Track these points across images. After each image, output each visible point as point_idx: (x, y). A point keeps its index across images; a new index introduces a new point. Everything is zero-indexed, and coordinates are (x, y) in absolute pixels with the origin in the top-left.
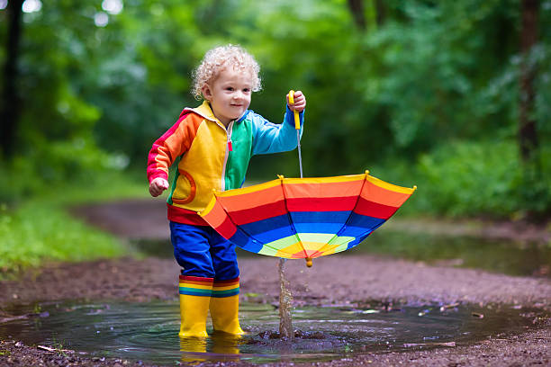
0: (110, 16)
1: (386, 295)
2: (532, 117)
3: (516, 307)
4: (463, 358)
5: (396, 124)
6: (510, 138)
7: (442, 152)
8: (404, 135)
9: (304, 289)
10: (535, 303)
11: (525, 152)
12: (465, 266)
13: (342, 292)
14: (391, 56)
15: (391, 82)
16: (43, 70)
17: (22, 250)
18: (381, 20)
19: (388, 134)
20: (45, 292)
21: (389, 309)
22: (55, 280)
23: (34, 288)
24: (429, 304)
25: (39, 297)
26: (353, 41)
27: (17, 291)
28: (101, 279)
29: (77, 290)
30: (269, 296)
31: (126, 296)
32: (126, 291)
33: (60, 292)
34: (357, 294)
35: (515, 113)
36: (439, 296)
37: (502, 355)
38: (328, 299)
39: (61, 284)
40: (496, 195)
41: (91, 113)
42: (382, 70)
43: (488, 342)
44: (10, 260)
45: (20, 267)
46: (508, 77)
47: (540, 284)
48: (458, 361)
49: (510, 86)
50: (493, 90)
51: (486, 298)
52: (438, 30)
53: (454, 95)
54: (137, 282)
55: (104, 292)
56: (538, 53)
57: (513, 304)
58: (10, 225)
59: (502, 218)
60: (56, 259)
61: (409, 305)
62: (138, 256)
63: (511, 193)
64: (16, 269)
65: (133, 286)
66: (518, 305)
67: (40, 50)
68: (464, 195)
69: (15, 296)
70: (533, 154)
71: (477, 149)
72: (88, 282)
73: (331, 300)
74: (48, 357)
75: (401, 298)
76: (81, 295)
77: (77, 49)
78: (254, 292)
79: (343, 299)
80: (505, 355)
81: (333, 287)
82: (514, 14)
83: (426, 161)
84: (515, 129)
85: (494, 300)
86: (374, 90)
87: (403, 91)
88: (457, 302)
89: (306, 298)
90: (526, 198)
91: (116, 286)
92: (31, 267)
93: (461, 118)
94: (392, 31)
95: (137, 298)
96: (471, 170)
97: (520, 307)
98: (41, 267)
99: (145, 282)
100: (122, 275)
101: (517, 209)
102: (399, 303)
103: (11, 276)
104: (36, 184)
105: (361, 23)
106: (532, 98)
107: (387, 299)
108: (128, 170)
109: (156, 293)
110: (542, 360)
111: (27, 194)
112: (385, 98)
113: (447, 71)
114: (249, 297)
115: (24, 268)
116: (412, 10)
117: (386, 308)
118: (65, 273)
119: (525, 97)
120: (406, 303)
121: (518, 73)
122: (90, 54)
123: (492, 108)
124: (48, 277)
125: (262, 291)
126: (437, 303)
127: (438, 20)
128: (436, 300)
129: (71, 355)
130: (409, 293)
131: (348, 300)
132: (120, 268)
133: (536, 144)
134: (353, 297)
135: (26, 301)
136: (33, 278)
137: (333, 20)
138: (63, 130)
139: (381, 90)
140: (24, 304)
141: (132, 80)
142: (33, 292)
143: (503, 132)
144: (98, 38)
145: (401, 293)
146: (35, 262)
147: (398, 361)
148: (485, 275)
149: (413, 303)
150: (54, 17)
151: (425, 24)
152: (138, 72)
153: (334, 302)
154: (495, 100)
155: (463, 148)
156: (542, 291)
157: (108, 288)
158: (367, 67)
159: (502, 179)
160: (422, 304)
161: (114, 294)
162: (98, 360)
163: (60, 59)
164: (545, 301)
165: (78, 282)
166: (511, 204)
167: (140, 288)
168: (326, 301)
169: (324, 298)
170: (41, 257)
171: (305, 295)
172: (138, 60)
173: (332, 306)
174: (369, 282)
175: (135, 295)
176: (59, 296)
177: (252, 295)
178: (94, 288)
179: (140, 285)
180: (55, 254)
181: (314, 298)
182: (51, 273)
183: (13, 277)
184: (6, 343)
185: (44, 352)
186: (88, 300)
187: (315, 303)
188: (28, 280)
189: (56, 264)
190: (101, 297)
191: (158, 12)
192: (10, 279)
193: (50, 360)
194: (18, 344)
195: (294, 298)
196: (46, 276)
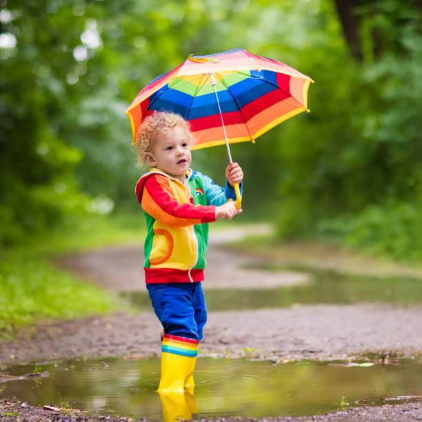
0: (89, 50)
1: (383, 348)
9: (301, 343)
13: (339, 346)
14: (389, 91)
15: (389, 118)
16: (21, 111)
17: (12, 308)
18: (378, 52)
20: (42, 352)
21: (386, 362)
22: (50, 338)
23: (30, 348)
25: (36, 356)
26: (350, 71)
27: (14, 351)
28: (97, 336)
29: (74, 349)
30: (267, 352)
31: (125, 354)
32: (123, 348)
33: (56, 351)
34: (354, 346)
38: (325, 352)
39: (57, 343)
42: (381, 106)
44: (3, 319)
45: (13, 325)
54: (134, 339)
55: (101, 350)
60: (48, 316)
61: (405, 357)
64: (9, 328)
65: (130, 344)
69: (13, 356)
72: (84, 340)
73: (328, 354)
74: (56, 417)
75: (397, 351)
76: (78, 354)
77: (56, 87)
78: (251, 347)
79: (340, 352)
81: (331, 340)
89: (303, 352)
91: (112, 344)
94: (389, 64)
95: (134, 355)
99: (141, 339)
100: (117, 331)
102: (395, 355)
103: (6, 335)
104: (16, 232)
105: (358, 57)
107: (384, 351)
109: (154, 350)
112: (383, 135)
114: (247, 353)
115: (17, 327)
116: (409, 42)
117: (383, 361)
118: (60, 331)
120: (403, 355)
124: (43, 335)
125: (259, 346)
129: (76, 414)
130: (407, 344)
131: (346, 353)
132: (114, 324)
134: (350, 350)
135: (23, 362)
136: (28, 337)
137: (329, 51)
138: (42, 174)
139: (379, 126)
140: (22, 364)
141: (115, 118)
142: (30, 352)
145: (398, 345)
146: (28, 319)
147: (390, 413)
150: (31, 53)
153: (331, 356)
157: (104, 345)
158: (364, 102)
161: (111, 352)
162: (103, 419)
163: (38, 97)
165: (73, 340)
167: (135, 345)
168: (323, 354)
169: (321, 351)
170: (32, 314)
171: (302, 349)
173: (330, 359)
174: (367, 334)
175: (132, 353)
176: (56, 355)
177: (250, 350)
178: (90, 346)
179: (136, 342)
180: (47, 310)
181: (311, 352)
182: (44, 331)
183: (8, 337)
184: (13, 405)
185: (50, 412)
186: (85, 359)
187: (313, 357)
188: (23, 339)
189: (49, 322)
190: (99, 354)
191: (141, 45)
192: (5, 338)
193: (58, 419)
194: (23, 405)
195: (291, 352)
196: (40, 334)
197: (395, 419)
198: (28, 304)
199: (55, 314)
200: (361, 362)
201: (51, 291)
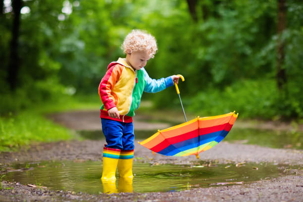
0: (66, 16)
1: (208, 158)
2: (283, 67)
3: (275, 164)
4: (247, 190)
5: (214, 71)
6: (272, 78)
7: (237, 85)
8: (218, 77)
10: (285, 162)
11: (280, 85)
12: (249, 143)
14: (211, 36)
15: (211, 49)
16: (31, 43)
17: (20, 136)
18: (205, 17)
19: (209, 76)
20: (32, 157)
21: (209, 165)
22: (37, 151)
23: (26, 156)
24: (230, 163)
25: (29, 160)
26: (191, 28)
27: (17, 157)
28: (61, 151)
29: (49, 157)
30: (148, 160)
31: (74, 159)
32: (74, 157)
33: (39, 157)
35: (275, 65)
36: (236, 159)
37: (268, 188)
38: (178, 160)
39: (40, 153)
40: (265, 107)
41: (56, 66)
42: (207, 43)
43: (260, 182)
44: (14, 141)
45: (19, 145)
46: (271, 46)
47: (287, 152)
48: (245, 191)
49: (272, 51)
50: (263, 53)
51: (259, 159)
52: (235, 22)
53: (244, 56)
54: (79, 152)
55: (62, 157)
56: (286, 34)
57: (273, 163)
58: (14, 123)
59: (268, 119)
60: (38, 141)
61: (220, 163)
62: (80, 139)
63: (272, 106)
64: (17, 146)
65: (77, 154)
66: (276, 163)
67: (30, 33)
68: (249, 108)
69: (16, 160)
70: (284, 86)
71: (255, 83)
72: (54, 152)
73: (180, 161)
75: (215, 160)
76: (50, 159)
77: (49, 33)
78: (140, 157)
79: (186, 160)
80: (269, 188)
82: (274, 14)
83: (229, 90)
84: (274, 73)
85: (264, 160)
86: (202, 53)
87: (217, 54)
88: (245, 161)
89: (166, 160)
90: (280, 109)
91: (69, 154)
92: (25, 145)
93: (247, 68)
94: (211, 23)
95: (79, 160)
96: (252, 94)
97: (277, 164)
98: (30, 145)
99: (84, 152)
100: (72, 149)
101: (276, 114)
102: (214, 162)
103: (14, 149)
104: (28, 102)
105: (195, 19)
106: (283, 57)
107: (208, 160)
108: (75, 95)
109: (89, 158)
110: (288, 190)
111: (23, 108)
112: (208, 58)
113: (241, 43)
114: (138, 160)
115: (21, 145)
116: (222, 12)
118: (43, 148)
119: (280, 57)
120: (218, 162)
121: (277, 44)
122: (56, 35)
123: (263, 63)
124: (33, 150)
125: (144, 157)
126: (234, 162)
127: (236, 17)
128: (234, 161)
129: (45, 189)
130: (220, 157)
131: (189, 161)
132: (71, 145)
133: (285, 81)
134: (191, 159)
135: (22, 162)
136: (26, 150)
137: (181, 18)
138: (42, 75)
139: (206, 53)
140: (21, 163)
141: (77, 48)
142: (26, 157)
143: (269, 75)
144: (60, 27)
145: (216, 157)
146: (27, 142)
147: (214, 191)
148: (259, 148)
149: (222, 162)
150: (37, 16)
151: (229, 19)
152: (81, 45)
153: (181, 162)
154: (264, 58)
155: (248, 83)
156: (288, 156)
157: (64, 155)
158: (198, 41)
159: (268, 99)
160: (227, 163)
161: (68, 158)
162: (58, 192)
163: (41, 38)
164: (290, 161)
165: (49, 152)
166: (273, 112)
167: (81, 155)
169: (176, 160)
170: (30, 139)
171: (166, 158)
172: (81, 38)
173: (180, 164)
175: (78, 159)
176: (39, 159)
177: (139, 158)
178: (57, 155)
179: (81, 153)
180: (37, 138)
181: (171, 160)
183: (16, 150)
184: (11, 183)
185: (31, 188)
186: (54, 161)
187: (172, 162)
188: (23, 151)
189: (38, 143)
190: (61, 159)
191: (91, 14)
192: (14, 151)
193: (34, 191)
194: (17, 184)
195: (160, 160)
196: (33, 149)
197: (216, 195)
198: (28, 134)
199: (41, 139)
200: (197, 165)
201: (40, 128)
